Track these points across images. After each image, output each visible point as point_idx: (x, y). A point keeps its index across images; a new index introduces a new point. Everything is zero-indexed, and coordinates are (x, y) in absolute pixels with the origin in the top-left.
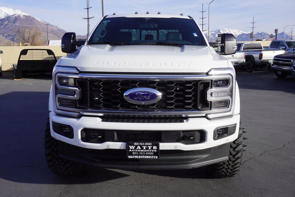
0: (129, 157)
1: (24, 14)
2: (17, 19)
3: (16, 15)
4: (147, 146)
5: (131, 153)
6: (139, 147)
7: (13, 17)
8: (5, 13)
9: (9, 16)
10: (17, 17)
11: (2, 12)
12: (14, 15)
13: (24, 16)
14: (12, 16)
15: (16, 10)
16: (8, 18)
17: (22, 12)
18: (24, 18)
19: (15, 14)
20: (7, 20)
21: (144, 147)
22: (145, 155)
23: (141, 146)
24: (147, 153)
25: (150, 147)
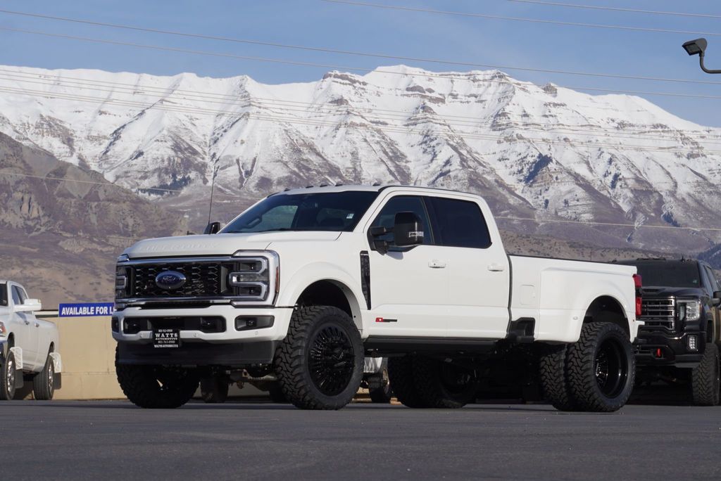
0: (155, 346)
4: (169, 333)
5: (156, 343)
6: (163, 335)
21: (167, 334)
22: (168, 344)
23: (165, 333)
24: (170, 342)
25: (172, 334)
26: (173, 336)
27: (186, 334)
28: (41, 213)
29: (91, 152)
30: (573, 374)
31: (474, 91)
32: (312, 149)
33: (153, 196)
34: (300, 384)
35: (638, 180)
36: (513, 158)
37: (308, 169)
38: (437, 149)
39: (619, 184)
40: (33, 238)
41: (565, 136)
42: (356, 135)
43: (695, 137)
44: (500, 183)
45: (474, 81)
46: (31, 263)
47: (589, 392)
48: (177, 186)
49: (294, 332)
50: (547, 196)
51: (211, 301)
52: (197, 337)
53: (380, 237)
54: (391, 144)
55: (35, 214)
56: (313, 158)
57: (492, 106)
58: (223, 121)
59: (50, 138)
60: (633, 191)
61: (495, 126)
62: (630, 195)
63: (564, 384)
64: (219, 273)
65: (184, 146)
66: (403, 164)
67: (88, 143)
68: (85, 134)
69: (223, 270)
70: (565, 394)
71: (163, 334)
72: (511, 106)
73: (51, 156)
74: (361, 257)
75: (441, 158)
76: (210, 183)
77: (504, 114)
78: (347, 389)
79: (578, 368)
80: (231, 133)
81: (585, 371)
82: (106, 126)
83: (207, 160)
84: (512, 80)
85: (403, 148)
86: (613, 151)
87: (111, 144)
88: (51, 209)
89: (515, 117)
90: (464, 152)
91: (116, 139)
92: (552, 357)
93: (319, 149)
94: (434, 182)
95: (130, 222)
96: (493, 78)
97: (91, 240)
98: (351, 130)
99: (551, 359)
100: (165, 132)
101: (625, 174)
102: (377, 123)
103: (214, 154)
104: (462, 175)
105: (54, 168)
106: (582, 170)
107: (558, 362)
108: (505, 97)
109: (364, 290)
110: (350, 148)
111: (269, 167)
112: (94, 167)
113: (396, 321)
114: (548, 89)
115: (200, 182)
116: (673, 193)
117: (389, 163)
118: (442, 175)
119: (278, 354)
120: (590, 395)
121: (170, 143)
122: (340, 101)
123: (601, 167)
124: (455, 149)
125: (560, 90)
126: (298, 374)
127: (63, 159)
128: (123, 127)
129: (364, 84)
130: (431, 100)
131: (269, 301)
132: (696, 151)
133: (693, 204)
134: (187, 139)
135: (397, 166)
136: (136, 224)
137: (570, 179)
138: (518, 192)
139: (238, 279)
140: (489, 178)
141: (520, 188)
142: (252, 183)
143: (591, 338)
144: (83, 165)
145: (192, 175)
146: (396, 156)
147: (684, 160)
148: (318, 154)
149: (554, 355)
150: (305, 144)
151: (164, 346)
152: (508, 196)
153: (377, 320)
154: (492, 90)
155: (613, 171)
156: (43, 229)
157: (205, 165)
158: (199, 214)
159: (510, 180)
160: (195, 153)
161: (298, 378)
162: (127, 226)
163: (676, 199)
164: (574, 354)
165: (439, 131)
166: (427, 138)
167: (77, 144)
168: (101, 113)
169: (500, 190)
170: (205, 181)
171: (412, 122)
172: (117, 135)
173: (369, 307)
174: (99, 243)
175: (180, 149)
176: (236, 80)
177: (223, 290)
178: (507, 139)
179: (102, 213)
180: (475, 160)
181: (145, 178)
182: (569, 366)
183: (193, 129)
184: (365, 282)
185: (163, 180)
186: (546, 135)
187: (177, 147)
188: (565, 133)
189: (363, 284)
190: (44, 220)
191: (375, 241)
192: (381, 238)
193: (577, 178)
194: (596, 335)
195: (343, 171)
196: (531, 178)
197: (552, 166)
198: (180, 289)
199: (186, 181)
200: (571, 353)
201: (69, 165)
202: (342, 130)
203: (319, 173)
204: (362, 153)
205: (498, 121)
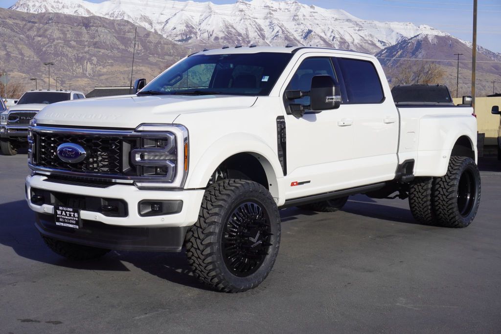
0: (57, 223)
1: (436, 34)
2: (420, 44)
3: (419, 38)
4: (70, 212)
5: (58, 220)
7: (413, 41)
8: (397, 33)
9: (405, 41)
10: (421, 41)
11: (393, 33)
12: (415, 37)
13: (437, 37)
14: (412, 38)
15: (421, 27)
16: (404, 43)
17: (432, 29)
18: (436, 41)
19: (418, 35)
20: (401, 48)
21: (68, 213)
22: (69, 223)
23: (65, 211)
24: (71, 221)
25: (72, 213)
26: (74, 215)
27: (87, 215)
28: (142, 48)
29: (158, 27)
30: (440, 201)
31: (287, 8)
32: (232, 27)
33: (179, 43)
34: (213, 273)
35: (341, 38)
36: (300, 30)
37: (231, 34)
38: (274, 27)
39: (335, 39)
40: (140, 57)
41: (317, 23)
42: (248, 22)
43: (360, 23)
44: (295, 39)
45: (287, 4)
46: (139, 65)
47: (452, 216)
48: (187, 40)
49: (206, 215)
50: (310, 43)
51: (114, 181)
52: (98, 219)
53: (295, 100)
54: (259, 25)
55: (140, 49)
56: (233, 30)
57: (293, 12)
58: (203, 17)
59: (145, 23)
60: (340, 42)
61: (294, 19)
62: (338, 43)
63: (430, 207)
64: (121, 149)
65: (189, 26)
66: (263, 32)
67: (157, 25)
68: (156, 22)
69: (126, 146)
70: (430, 215)
71: (64, 212)
72: (299, 13)
73: (145, 29)
74: (278, 123)
75: (276, 31)
76: (198, 38)
77: (297, 16)
78: (263, 265)
79: (444, 197)
80: (205, 21)
81: (450, 199)
82: (163, 19)
83: (197, 30)
84: (300, 4)
85: (263, 27)
86: (333, 29)
87: (165, 25)
88: (145, 47)
89: (301, 17)
90: (283, 29)
91: (167, 23)
92: (420, 185)
93: (235, 27)
94: (273, 39)
95: (172, 51)
96: (293, 3)
97: (159, 57)
98: (245, 20)
99: (420, 187)
100: (183, 21)
101: (337, 36)
102: (254, 18)
103: (200, 29)
104: (283, 36)
105: (146, 33)
106: (322, 35)
107: (426, 190)
108: (297, 9)
109: (280, 156)
110: (245, 27)
111: (218, 33)
112: (159, 33)
113: (309, 182)
114: (312, 7)
115: (195, 38)
116: (353, 43)
117: (258, 32)
118: (276, 36)
119: (188, 238)
120: (452, 218)
121: (185, 25)
122: (241, 11)
123: (329, 34)
124: (280, 27)
125: (316, 7)
126: (210, 263)
127: (149, 30)
128: (169, 19)
129: (250, 5)
130: (273, 10)
131: (177, 183)
132: (360, 29)
133: (359, 46)
134: (190, 23)
135: (261, 33)
136: (174, 52)
137: (319, 38)
138: (301, 42)
139: (142, 157)
140: (291, 37)
141: (302, 41)
142: (212, 38)
143: (455, 172)
144: (156, 32)
145: (192, 36)
146: (261, 30)
147: (357, 32)
148: (235, 29)
149: (422, 184)
150: (230, 25)
151: (65, 225)
152: (298, 43)
153: (293, 184)
154: (293, 7)
155: (333, 35)
156: (143, 54)
157: (196, 32)
158: (195, 49)
159: (298, 38)
160: (193, 28)
161: (210, 267)
162: (171, 53)
163: (354, 45)
164: (440, 185)
165: (275, 22)
166: (271, 23)
167: (154, 25)
168: (162, 14)
169: (295, 41)
170: (197, 38)
171: (266, 18)
172: (167, 22)
173: (285, 173)
174: (162, 59)
175: (188, 27)
176: (207, 3)
177: (126, 168)
178: (298, 24)
179: (163, 48)
180: (287, 31)
181: (176, 36)
182: (436, 195)
183: (192, 20)
184: (281, 149)
185: (182, 37)
186: (311, 23)
187: (187, 26)
188: (317, 22)
189: (279, 151)
190: (143, 51)
191: (290, 105)
192: (297, 101)
193: (321, 37)
194: (459, 169)
195: (243, 34)
196: (305, 37)
197: (312, 33)
198: (81, 163)
199: (190, 38)
200: (438, 183)
201: (151, 32)
202: (243, 20)
203: (235, 35)
204: (249, 29)
205: (295, 18)
